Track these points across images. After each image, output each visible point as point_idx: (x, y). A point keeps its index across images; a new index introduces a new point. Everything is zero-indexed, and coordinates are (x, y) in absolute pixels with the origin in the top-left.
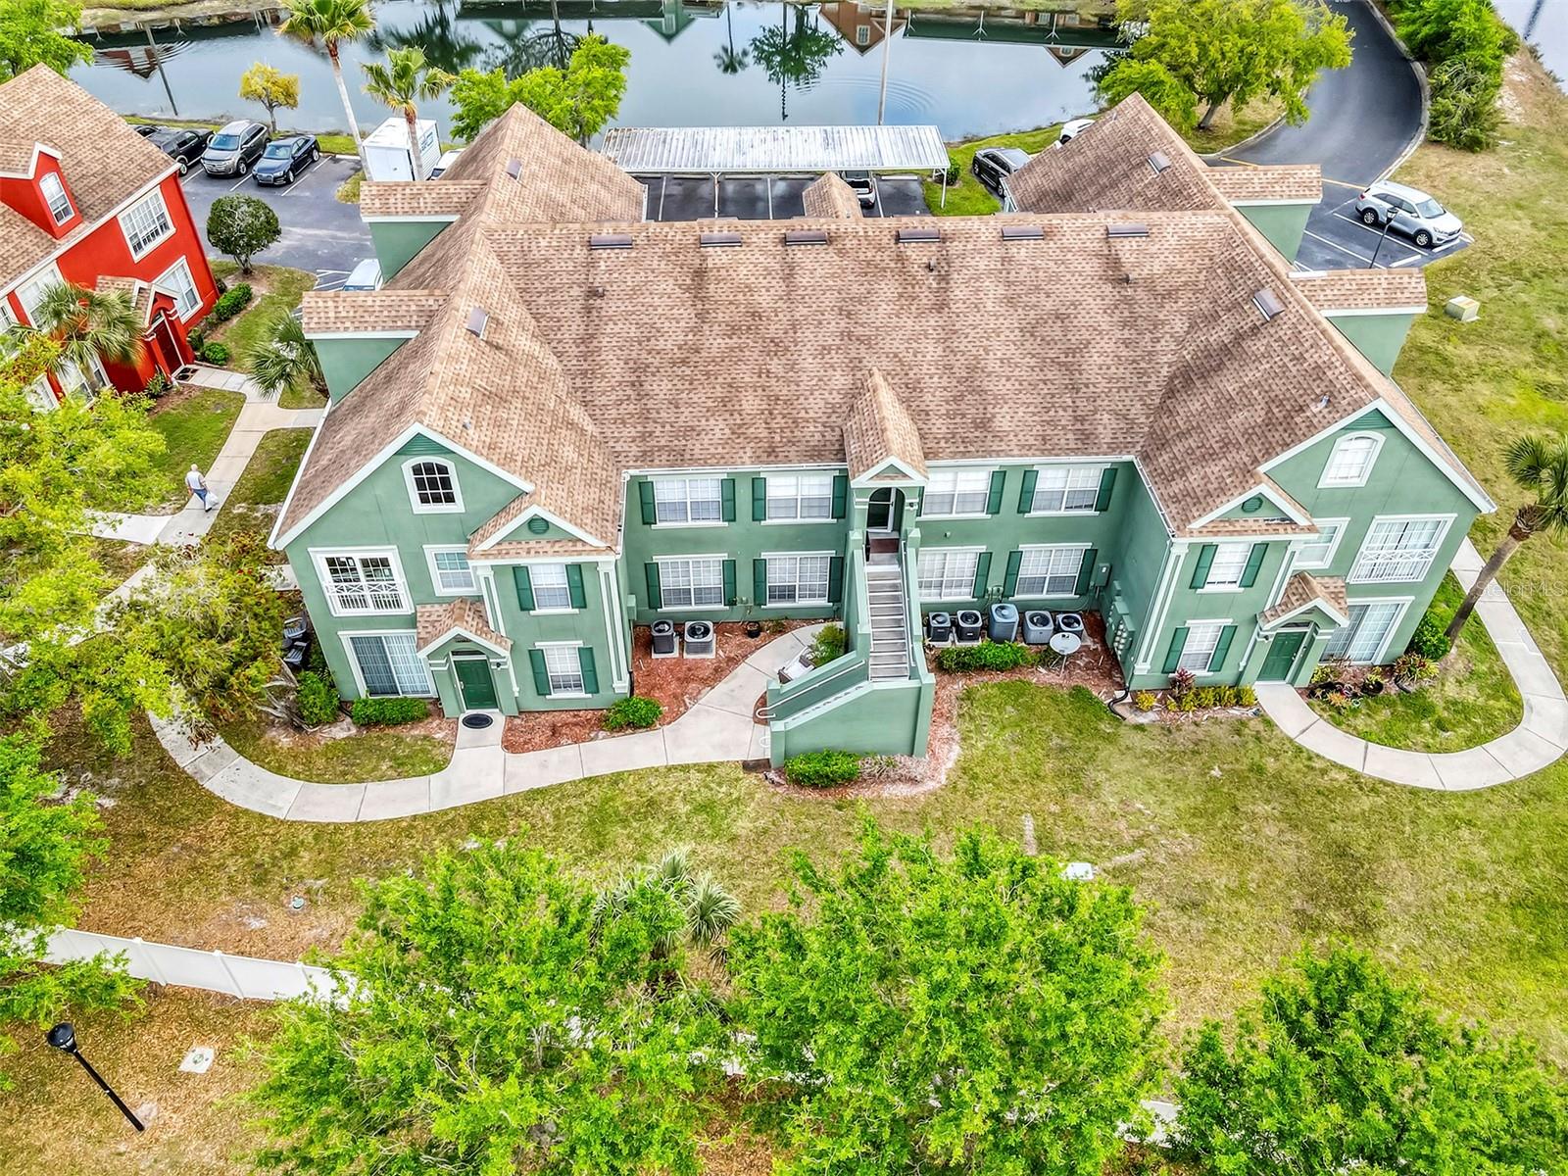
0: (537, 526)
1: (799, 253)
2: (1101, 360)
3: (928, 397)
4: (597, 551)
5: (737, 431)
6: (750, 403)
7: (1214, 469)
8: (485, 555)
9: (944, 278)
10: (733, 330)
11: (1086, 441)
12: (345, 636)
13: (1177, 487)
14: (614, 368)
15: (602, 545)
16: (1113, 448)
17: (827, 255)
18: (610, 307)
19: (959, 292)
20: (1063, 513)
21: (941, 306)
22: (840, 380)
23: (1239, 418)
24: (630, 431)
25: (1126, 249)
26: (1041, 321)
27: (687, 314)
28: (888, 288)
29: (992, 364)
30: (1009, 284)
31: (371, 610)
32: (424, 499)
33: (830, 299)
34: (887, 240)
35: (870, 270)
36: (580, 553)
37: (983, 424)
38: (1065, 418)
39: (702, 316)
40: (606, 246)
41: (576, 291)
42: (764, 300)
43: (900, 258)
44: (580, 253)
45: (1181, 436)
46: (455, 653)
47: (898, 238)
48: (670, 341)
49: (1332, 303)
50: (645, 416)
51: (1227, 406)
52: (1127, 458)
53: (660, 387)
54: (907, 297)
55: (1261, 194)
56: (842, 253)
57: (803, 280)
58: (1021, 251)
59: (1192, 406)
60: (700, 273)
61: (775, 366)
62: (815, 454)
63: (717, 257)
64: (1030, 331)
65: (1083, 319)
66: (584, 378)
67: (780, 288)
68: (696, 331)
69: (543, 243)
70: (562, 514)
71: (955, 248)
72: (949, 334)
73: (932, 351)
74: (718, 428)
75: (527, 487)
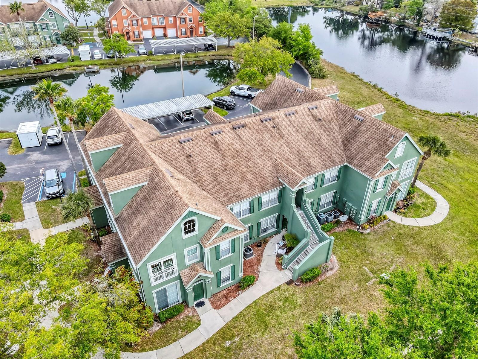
1: (239, 131)
2: (325, 141)
3: (292, 162)
5: (251, 185)
6: (250, 176)
7: (373, 160)
9: (279, 129)
10: (233, 157)
11: (334, 163)
12: (154, 292)
13: (364, 167)
16: (341, 162)
17: (246, 130)
18: (196, 159)
19: (284, 132)
20: (330, 184)
21: (282, 137)
22: (269, 163)
23: (370, 147)
24: (221, 195)
25: (315, 112)
26: (307, 135)
27: (218, 155)
28: (267, 135)
29: (303, 149)
30: (295, 127)
31: (165, 279)
32: (186, 233)
33: (254, 142)
34: (259, 123)
35: (260, 131)
36: (237, 234)
37: (309, 165)
38: (326, 158)
39: (223, 155)
40: (185, 142)
41: (183, 157)
42: (237, 146)
43: (265, 127)
44: (178, 145)
45: (357, 155)
47: (262, 121)
48: (218, 164)
50: (223, 189)
51: (365, 145)
52: (345, 164)
53: (223, 179)
54: (273, 137)
56: (249, 128)
57: (244, 138)
58: (293, 118)
59: (354, 147)
60: (216, 143)
61: (250, 164)
62: (274, 186)
63: (218, 137)
64: (306, 138)
65: (316, 132)
66: (199, 182)
67: (239, 142)
68: (223, 160)
69: (165, 145)
71: (277, 121)
72: (288, 144)
73: (287, 150)
74: (245, 187)
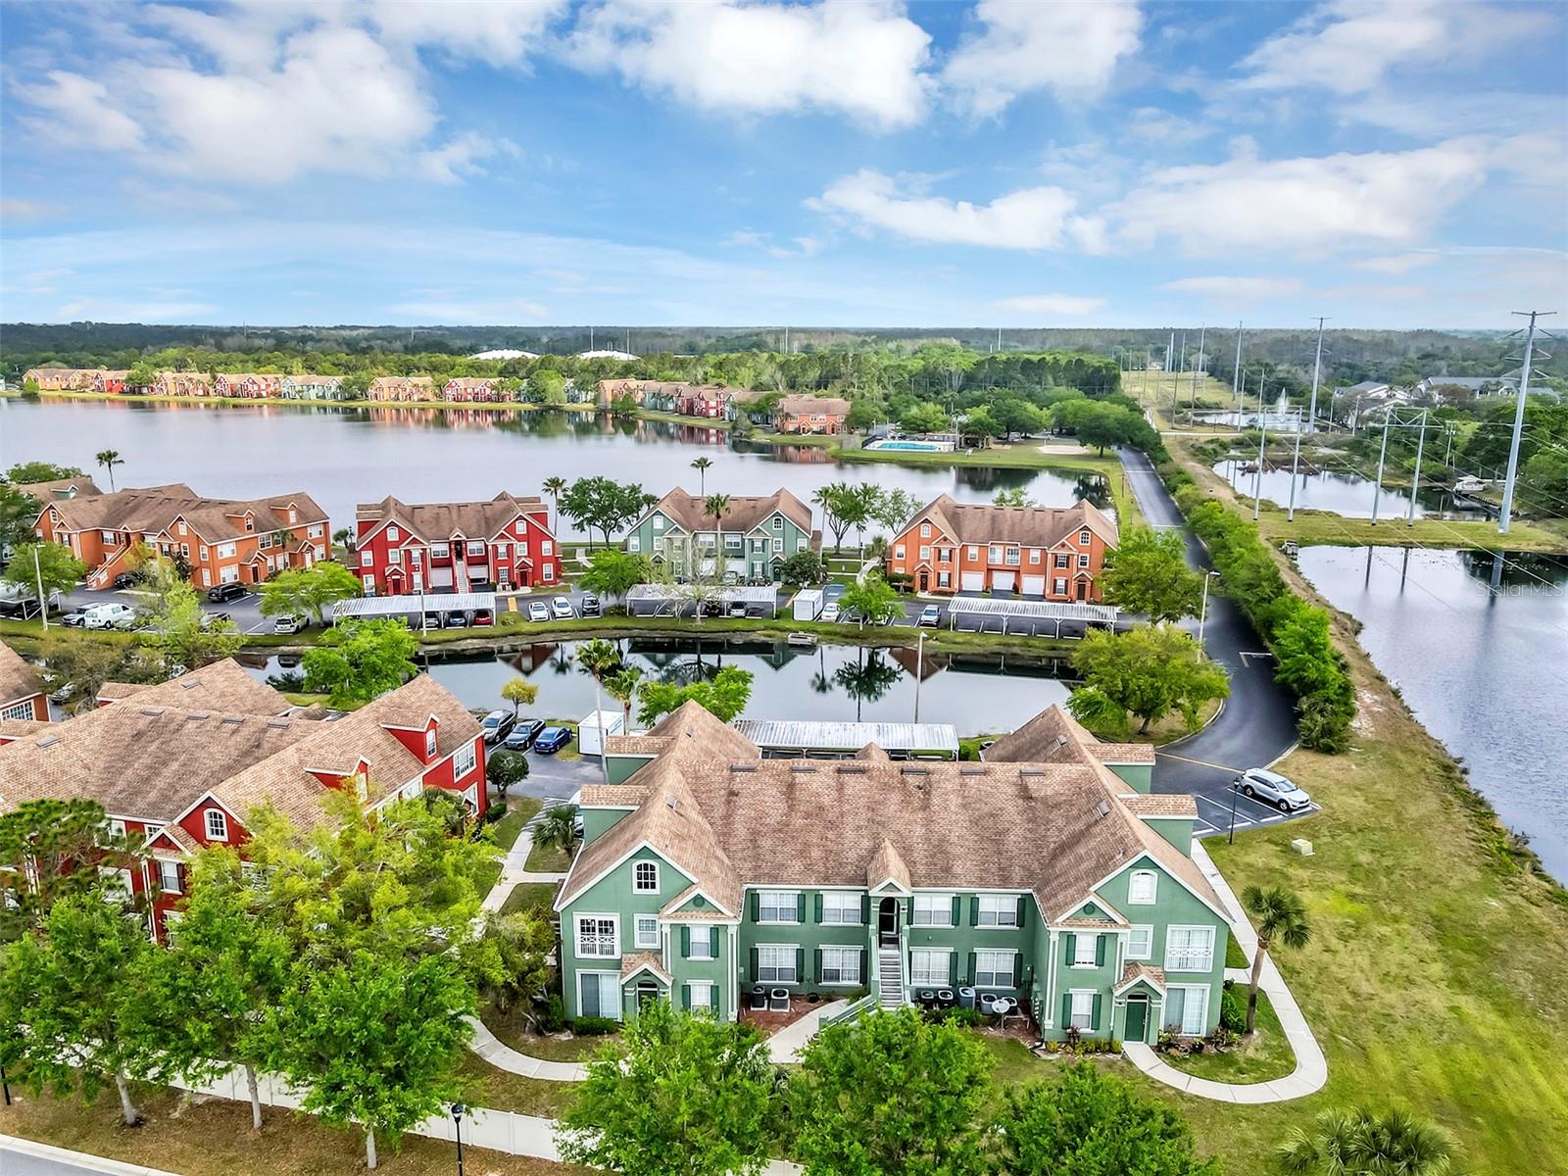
0: (699, 901)
1: (846, 777)
2: (1015, 838)
3: (916, 854)
4: (729, 918)
5: (808, 868)
6: (816, 853)
7: (1071, 891)
8: (669, 917)
9: (928, 793)
10: (808, 815)
11: (1005, 881)
12: (577, 972)
13: (1052, 903)
14: (741, 830)
15: (732, 915)
16: (1021, 885)
17: (864, 779)
18: (741, 801)
19: (935, 801)
20: (995, 927)
21: (925, 807)
22: (866, 844)
23: (1084, 866)
24: (747, 865)
25: (1032, 783)
26: (981, 817)
27: (783, 807)
28: (895, 797)
29: (953, 839)
30: (964, 797)
31: (597, 956)
32: (640, 886)
33: (863, 801)
34: (896, 772)
35: (886, 788)
36: (719, 919)
37: (947, 870)
38: (994, 868)
39: (791, 808)
40: (740, 770)
41: (723, 792)
42: (826, 801)
43: (903, 782)
44: (726, 773)
45: (1057, 877)
46: (640, 985)
47: (902, 772)
48: (773, 819)
49: (1142, 811)
50: (757, 857)
51: (1080, 859)
52: (1030, 891)
53: (766, 843)
54: (906, 803)
55: (1119, 758)
56: (870, 778)
57: (848, 791)
58: (972, 781)
59: (1064, 862)
60: (791, 786)
61: (831, 835)
62: (851, 881)
63: (801, 778)
64: (975, 822)
65: (1006, 817)
66: (724, 837)
67: (834, 794)
68: (787, 815)
69: (707, 767)
70: (712, 895)
71: (934, 778)
72: (928, 823)
73: (919, 831)
74: (797, 866)
75: (695, 880)
